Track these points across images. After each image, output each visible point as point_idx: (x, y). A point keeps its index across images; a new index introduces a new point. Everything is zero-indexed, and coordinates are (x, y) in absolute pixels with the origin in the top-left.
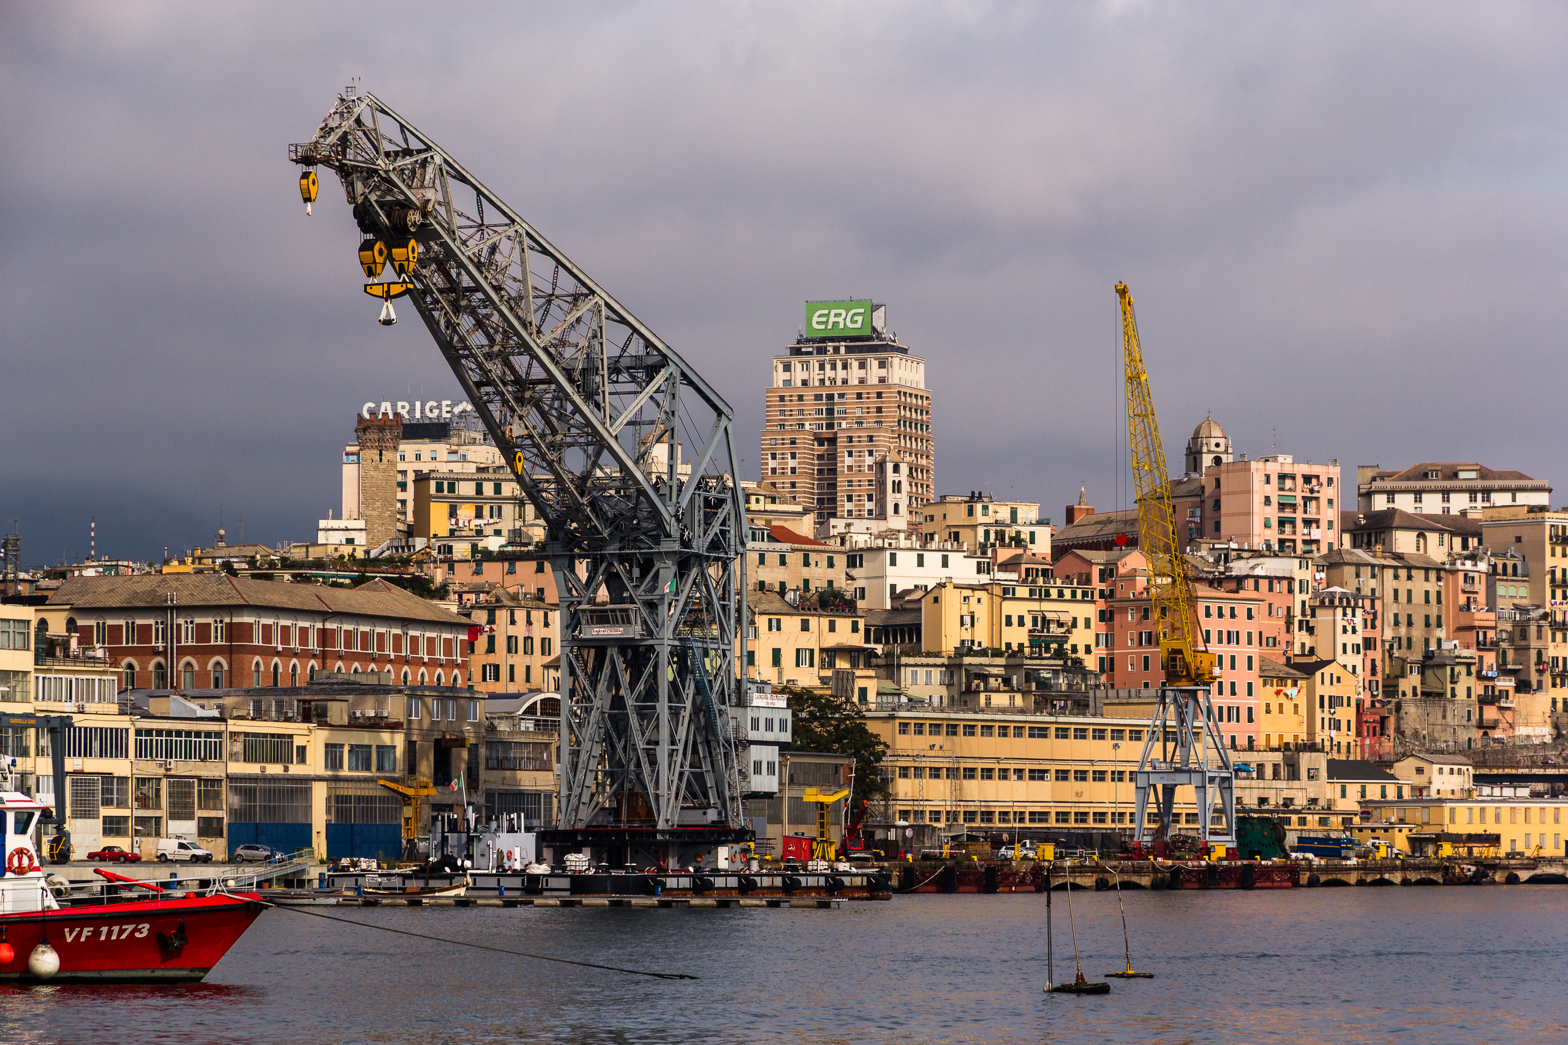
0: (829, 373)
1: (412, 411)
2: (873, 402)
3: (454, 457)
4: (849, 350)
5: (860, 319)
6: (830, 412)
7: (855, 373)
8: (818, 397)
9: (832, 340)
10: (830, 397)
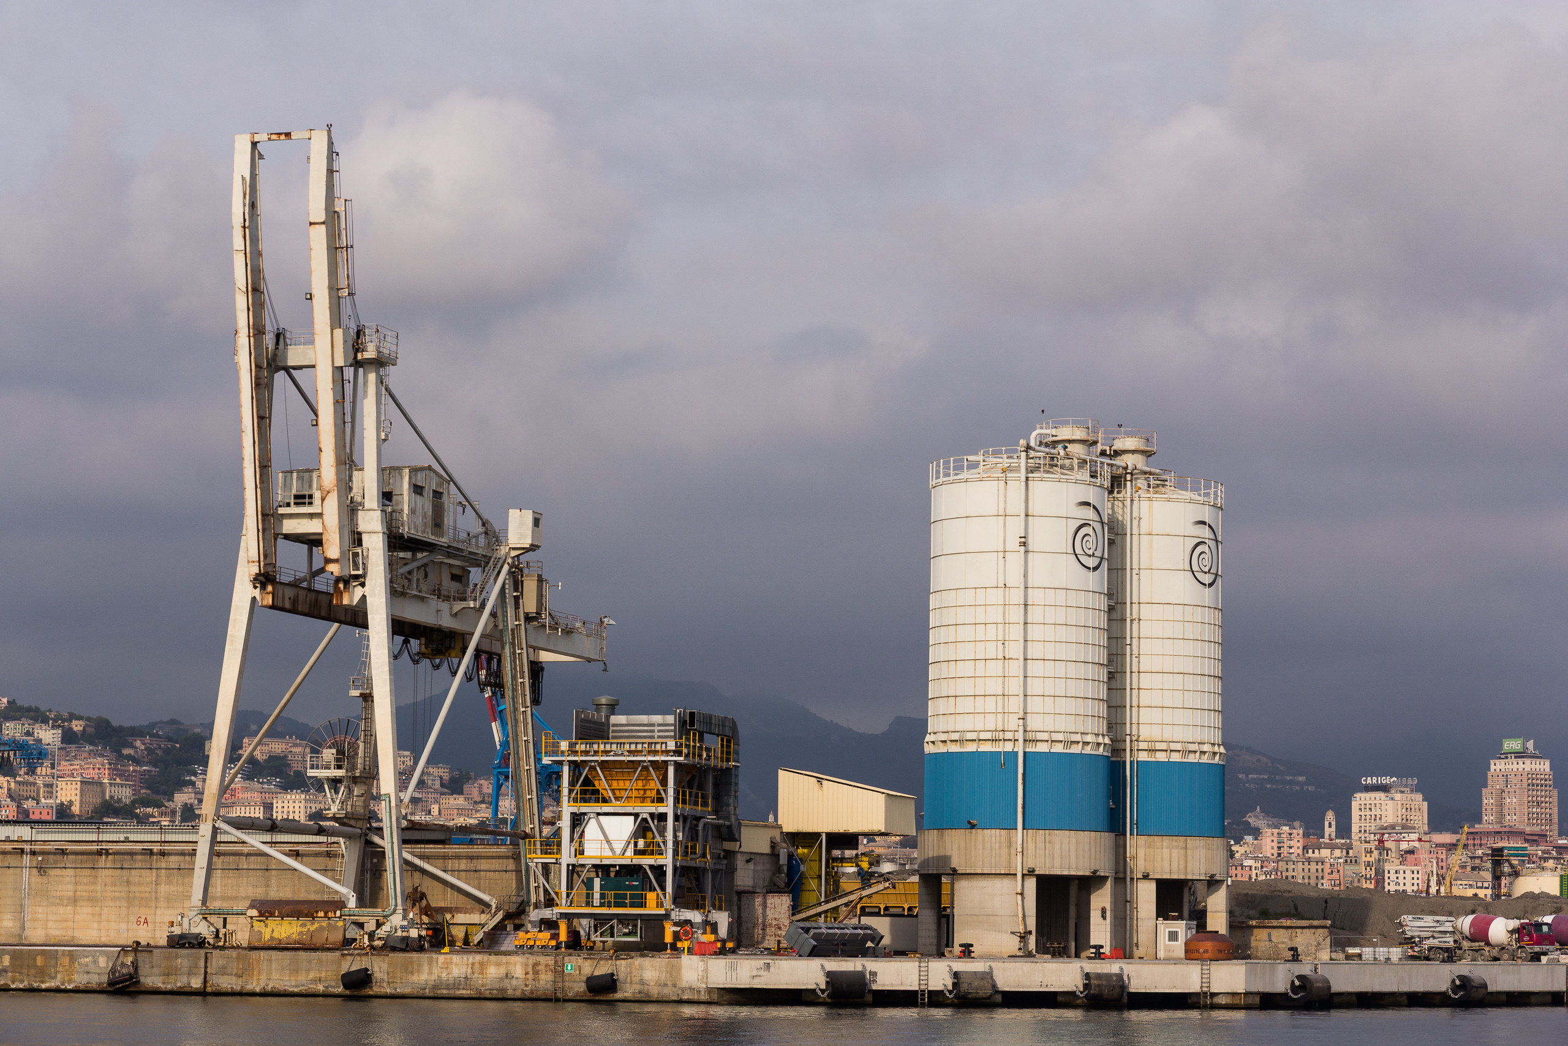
0: (1507, 766)
1: (1377, 781)
2: (1520, 778)
3: (1388, 799)
4: (1515, 757)
5: (1519, 745)
6: (1507, 781)
7: (1515, 767)
8: (1503, 776)
9: (1510, 753)
10: (1507, 775)
